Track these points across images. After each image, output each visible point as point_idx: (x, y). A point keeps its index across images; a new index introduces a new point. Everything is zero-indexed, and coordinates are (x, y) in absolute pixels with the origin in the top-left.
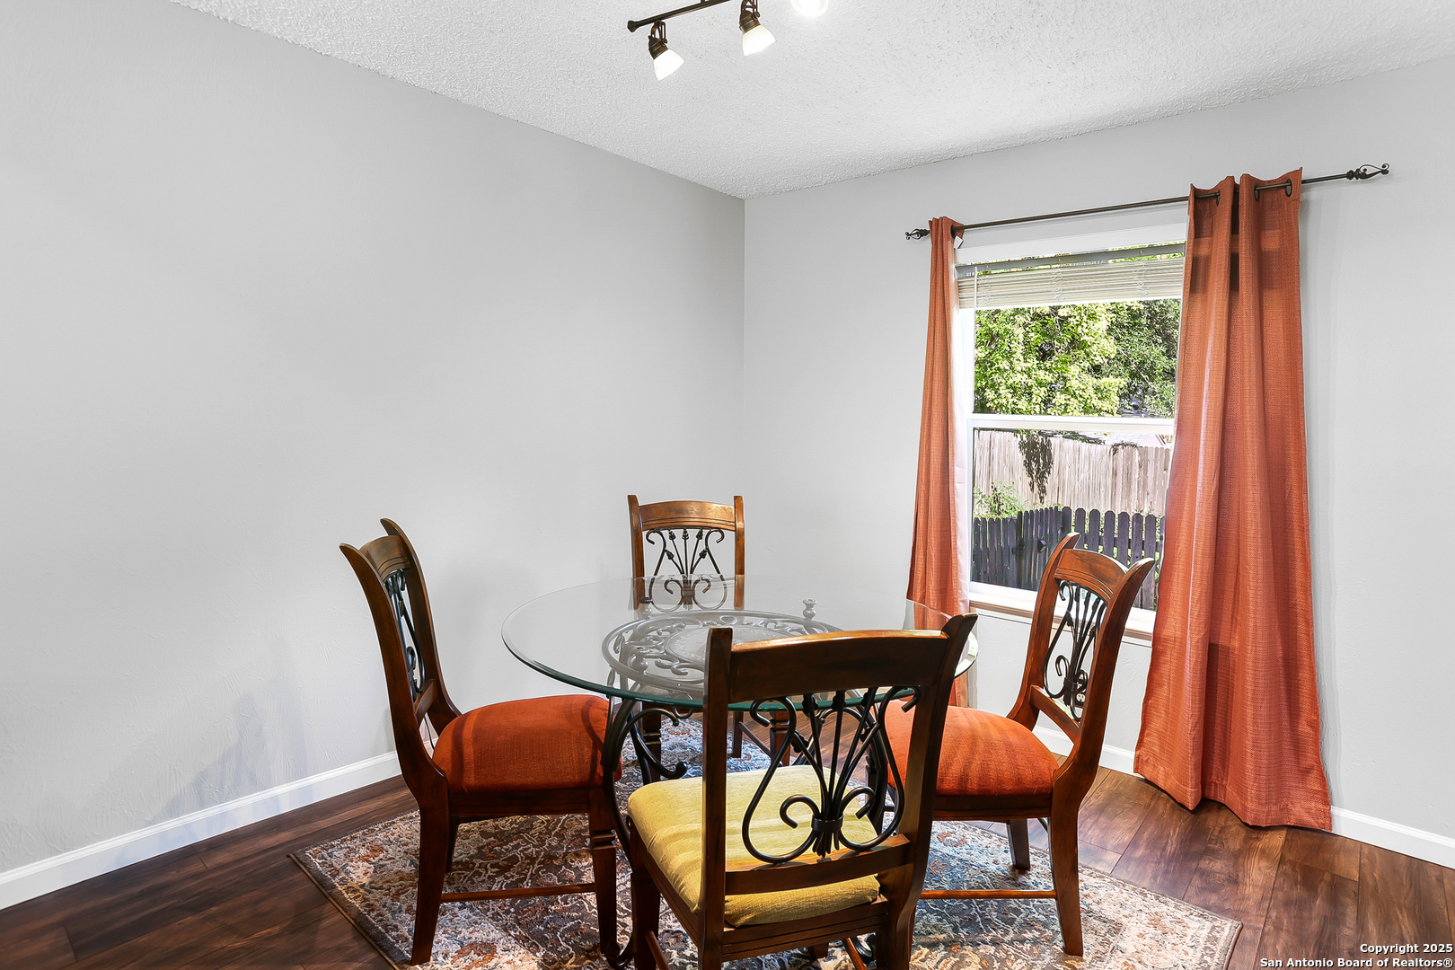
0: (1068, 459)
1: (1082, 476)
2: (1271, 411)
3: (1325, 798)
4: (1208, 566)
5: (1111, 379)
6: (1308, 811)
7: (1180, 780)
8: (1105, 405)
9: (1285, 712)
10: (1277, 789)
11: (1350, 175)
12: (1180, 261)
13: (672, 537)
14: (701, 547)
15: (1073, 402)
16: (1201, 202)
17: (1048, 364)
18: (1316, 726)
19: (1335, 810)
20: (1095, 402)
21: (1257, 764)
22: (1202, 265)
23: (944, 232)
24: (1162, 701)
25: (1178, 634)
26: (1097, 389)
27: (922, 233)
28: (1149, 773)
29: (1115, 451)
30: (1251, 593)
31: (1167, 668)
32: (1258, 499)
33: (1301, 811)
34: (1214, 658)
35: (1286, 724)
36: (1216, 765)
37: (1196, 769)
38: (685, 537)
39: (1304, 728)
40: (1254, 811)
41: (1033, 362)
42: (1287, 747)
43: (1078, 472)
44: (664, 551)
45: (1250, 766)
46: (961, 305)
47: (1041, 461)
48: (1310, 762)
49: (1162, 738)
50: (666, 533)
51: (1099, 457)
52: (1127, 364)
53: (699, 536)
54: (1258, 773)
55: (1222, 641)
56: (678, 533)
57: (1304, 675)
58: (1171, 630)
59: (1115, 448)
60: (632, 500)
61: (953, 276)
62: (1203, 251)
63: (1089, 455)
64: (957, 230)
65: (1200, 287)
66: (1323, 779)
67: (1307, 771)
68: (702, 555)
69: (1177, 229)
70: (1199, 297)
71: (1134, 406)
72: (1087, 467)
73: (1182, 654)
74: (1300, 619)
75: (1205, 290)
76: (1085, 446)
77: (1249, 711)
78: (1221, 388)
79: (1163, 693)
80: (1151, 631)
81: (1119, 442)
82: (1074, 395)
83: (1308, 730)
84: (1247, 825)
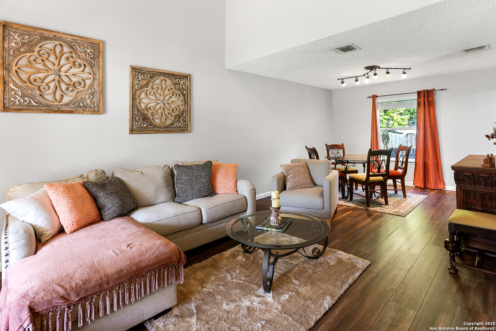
0: (393, 139)
1: (398, 143)
2: (432, 125)
3: (444, 184)
4: (423, 149)
5: (405, 116)
6: (441, 187)
7: (420, 184)
8: (404, 123)
9: (437, 171)
10: (436, 183)
11: (441, 90)
12: (416, 102)
13: (333, 150)
14: (338, 152)
15: (395, 123)
16: (419, 93)
17: (387, 114)
18: (442, 173)
19: (446, 186)
20: (401, 122)
21: (433, 180)
22: (420, 102)
23: (374, 97)
24: (417, 173)
25: (419, 161)
26: (402, 119)
27: (370, 97)
28: (416, 185)
29: (407, 136)
30: (430, 153)
31: (418, 167)
32: (430, 139)
33: (440, 187)
34: (425, 165)
35: (437, 174)
36: (427, 182)
37: (423, 182)
38: (335, 150)
39: (440, 174)
40: (432, 187)
41: (383, 113)
42: (438, 177)
43: (396, 142)
44: (332, 152)
45: (432, 180)
46: (378, 110)
47: (386, 139)
48: (441, 179)
49: (417, 178)
50: (332, 150)
51: (402, 138)
52: (409, 111)
53: (337, 150)
54: (433, 181)
55: (426, 162)
56: (334, 149)
57: (440, 165)
58: (418, 161)
59: (407, 135)
60: (326, 145)
61: (376, 104)
62: (420, 100)
63: (400, 137)
64: (377, 97)
65: (419, 106)
66: (444, 181)
67: (441, 181)
68: (338, 153)
69: (415, 96)
70: (419, 108)
71: (412, 122)
72: (399, 141)
73: (420, 164)
74: (438, 157)
75: (420, 106)
76: (398, 135)
77: (431, 171)
78: (423, 122)
79: (417, 171)
80: (415, 161)
81: (408, 133)
82: (395, 121)
83: (441, 174)
84: (432, 189)
